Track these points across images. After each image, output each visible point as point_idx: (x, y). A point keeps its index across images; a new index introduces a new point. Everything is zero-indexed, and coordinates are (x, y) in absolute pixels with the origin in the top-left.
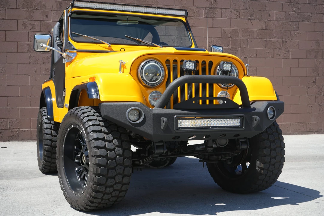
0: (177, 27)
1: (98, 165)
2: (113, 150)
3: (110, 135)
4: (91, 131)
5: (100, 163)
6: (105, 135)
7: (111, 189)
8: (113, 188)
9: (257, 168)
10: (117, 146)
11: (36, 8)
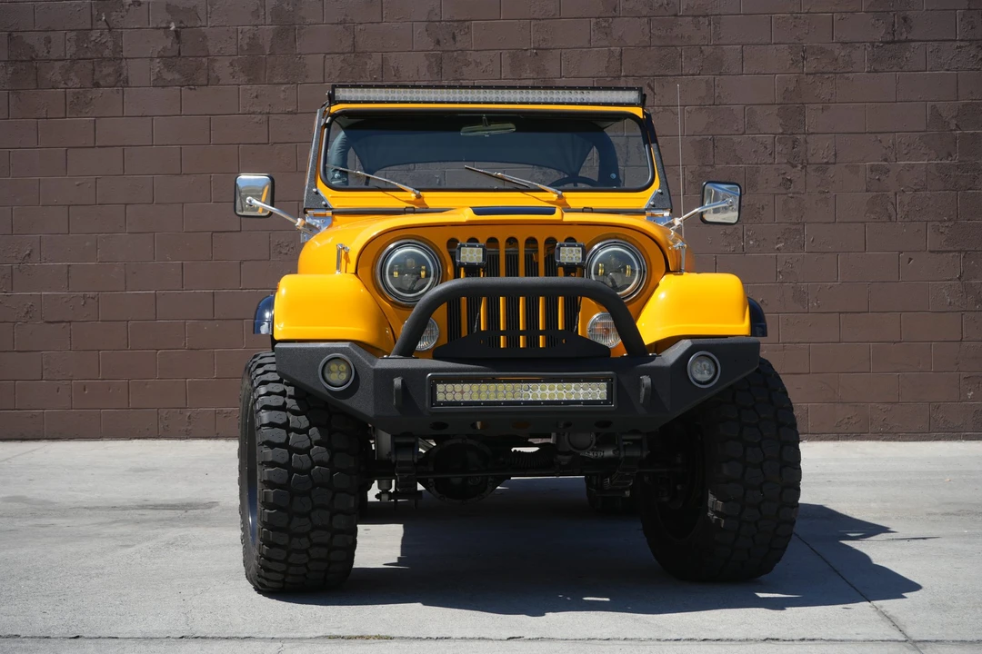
0: (779, 106)
1: (268, 484)
2: (307, 451)
3: (303, 418)
4: (262, 408)
5: (273, 479)
6: (291, 417)
7: (304, 543)
8: (310, 540)
9: (710, 514)
10: (317, 443)
11: (375, 78)
